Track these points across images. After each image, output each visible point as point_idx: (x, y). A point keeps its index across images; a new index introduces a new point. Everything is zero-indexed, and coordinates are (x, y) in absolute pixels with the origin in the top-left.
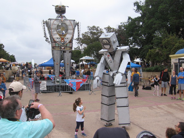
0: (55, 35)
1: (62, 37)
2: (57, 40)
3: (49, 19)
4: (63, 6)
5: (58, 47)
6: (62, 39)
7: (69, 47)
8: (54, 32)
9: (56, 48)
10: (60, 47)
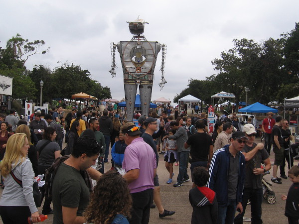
0: (129, 63)
1: (139, 66)
2: (131, 70)
3: (121, 42)
4: (141, 23)
5: (132, 80)
6: (138, 69)
7: (147, 80)
8: (126, 59)
9: (129, 81)
10: (134, 80)
